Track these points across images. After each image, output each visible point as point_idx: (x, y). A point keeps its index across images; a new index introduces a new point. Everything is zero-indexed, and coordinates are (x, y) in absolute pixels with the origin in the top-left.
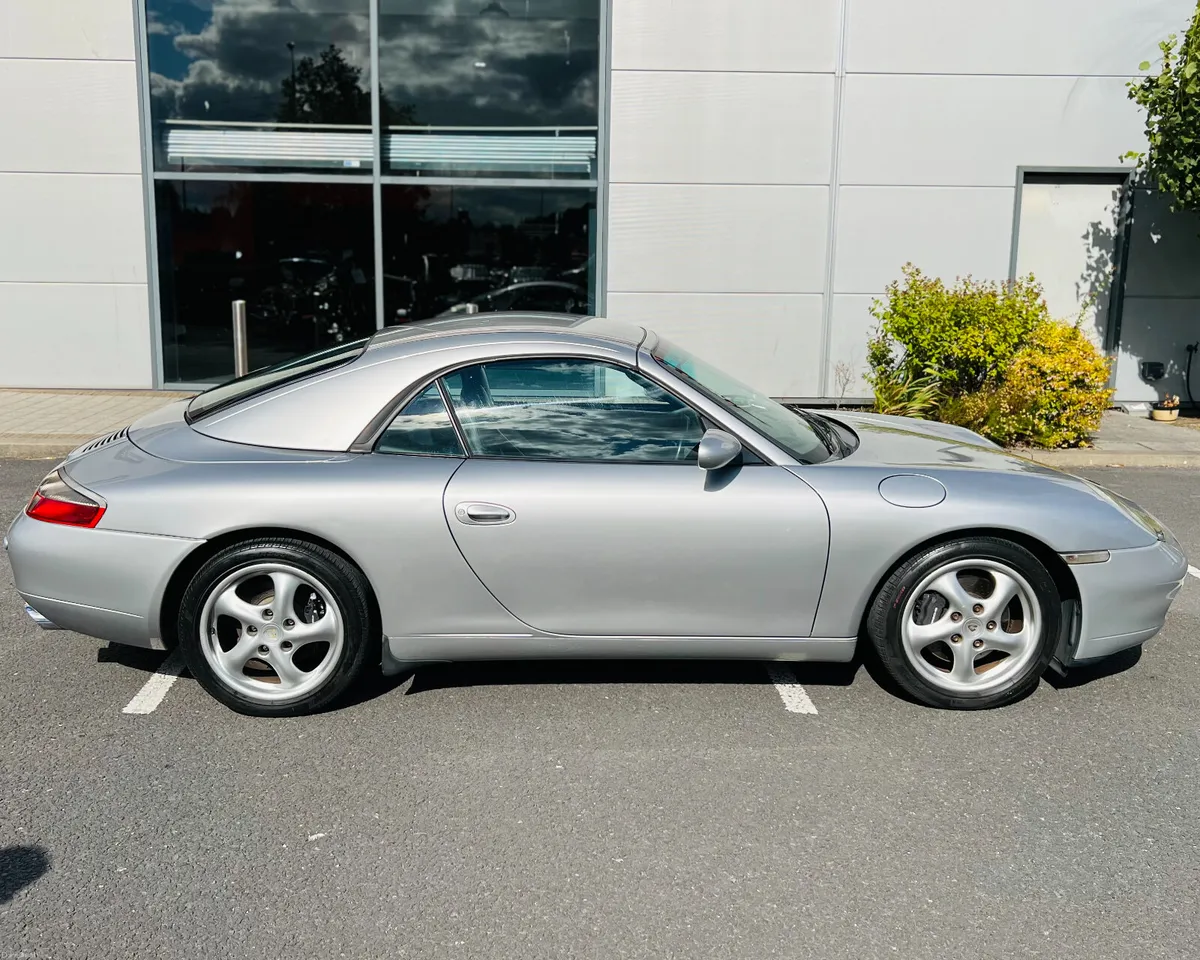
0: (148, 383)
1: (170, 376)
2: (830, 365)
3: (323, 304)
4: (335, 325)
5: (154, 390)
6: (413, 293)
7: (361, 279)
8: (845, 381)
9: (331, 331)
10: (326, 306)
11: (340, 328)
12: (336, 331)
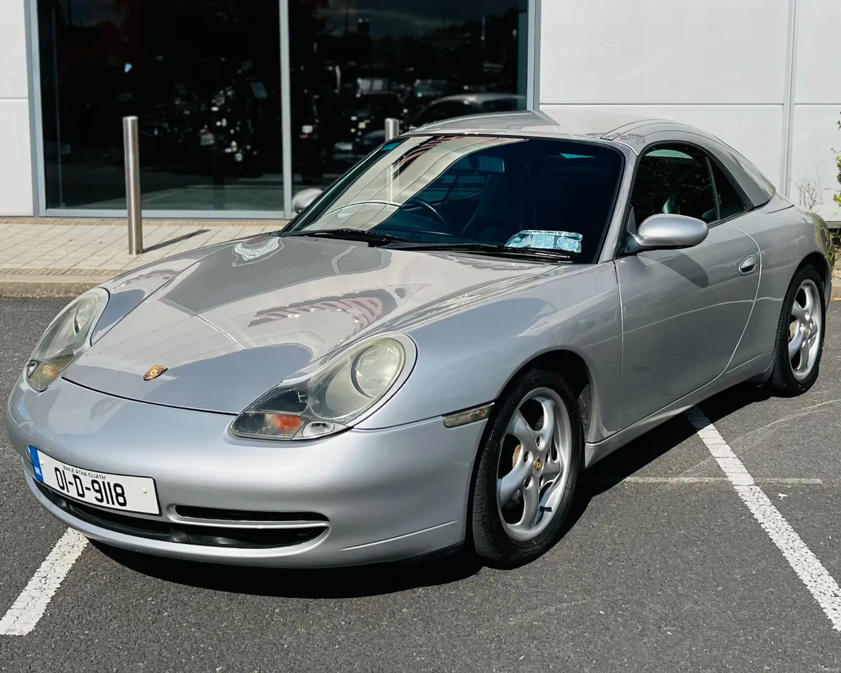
0: (28, 209)
1: (52, 202)
2: (792, 184)
3: (221, 120)
4: (234, 143)
5: (35, 216)
6: (315, 108)
7: (261, 93)
8: (811, 202)
9: (229, 150)
10: (224, 122)
11: (239, 146)
12: (235, 149)
